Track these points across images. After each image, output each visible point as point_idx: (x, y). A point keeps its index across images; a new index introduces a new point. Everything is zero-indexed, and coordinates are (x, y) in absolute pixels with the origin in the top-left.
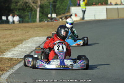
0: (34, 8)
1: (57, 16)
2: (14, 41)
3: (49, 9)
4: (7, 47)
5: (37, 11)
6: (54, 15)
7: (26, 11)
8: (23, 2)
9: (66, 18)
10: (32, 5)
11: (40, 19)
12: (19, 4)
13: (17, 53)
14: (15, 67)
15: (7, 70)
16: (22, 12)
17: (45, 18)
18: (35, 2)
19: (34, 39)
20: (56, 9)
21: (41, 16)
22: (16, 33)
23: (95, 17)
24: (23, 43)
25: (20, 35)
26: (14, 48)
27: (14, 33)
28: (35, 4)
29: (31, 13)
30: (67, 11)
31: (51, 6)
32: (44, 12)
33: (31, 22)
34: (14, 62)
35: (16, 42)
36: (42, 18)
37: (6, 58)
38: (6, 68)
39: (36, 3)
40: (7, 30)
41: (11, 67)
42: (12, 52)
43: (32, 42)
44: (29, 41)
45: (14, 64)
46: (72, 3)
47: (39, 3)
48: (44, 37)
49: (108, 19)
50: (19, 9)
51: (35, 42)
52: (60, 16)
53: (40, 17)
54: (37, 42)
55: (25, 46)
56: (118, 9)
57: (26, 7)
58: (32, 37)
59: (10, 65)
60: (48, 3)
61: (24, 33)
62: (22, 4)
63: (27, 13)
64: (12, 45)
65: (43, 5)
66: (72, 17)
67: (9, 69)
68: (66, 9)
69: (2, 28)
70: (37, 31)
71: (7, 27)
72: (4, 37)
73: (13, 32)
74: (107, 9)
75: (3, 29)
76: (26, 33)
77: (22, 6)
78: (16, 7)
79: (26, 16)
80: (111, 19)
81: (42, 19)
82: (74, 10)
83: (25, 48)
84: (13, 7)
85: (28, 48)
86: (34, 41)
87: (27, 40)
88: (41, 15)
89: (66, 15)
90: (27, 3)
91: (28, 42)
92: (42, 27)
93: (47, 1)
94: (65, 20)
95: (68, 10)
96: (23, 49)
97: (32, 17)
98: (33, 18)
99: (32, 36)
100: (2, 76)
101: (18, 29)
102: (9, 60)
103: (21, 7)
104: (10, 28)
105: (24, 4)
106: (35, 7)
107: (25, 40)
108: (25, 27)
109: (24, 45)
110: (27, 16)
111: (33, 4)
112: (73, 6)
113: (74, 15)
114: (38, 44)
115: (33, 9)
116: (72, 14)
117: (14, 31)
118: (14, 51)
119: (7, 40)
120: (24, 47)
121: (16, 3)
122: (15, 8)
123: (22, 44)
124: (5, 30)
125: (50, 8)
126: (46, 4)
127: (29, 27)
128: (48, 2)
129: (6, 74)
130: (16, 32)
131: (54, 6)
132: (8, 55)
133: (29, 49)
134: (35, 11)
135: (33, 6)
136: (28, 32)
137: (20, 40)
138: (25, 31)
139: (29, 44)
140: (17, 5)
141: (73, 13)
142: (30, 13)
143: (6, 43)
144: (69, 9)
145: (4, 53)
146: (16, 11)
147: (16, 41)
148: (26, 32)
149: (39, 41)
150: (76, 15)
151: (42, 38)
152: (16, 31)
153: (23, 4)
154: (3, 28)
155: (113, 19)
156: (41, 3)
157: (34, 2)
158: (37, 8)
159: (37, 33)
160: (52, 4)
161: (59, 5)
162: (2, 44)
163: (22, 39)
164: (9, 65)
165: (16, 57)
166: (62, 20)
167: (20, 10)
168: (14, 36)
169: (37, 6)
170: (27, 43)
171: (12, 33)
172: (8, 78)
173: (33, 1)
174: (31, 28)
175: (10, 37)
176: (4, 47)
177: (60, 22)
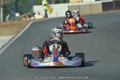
1: (20, 14)
6: (17, 15)
9: (30, 16)
20: (18, 8)
46: (34, 2)
47: (2, 3)
48: (9, 36)
51: (1, 41)
52: (24, 15)
53: (3, 17)
54: (3, 41)
56: (79, 6)
65: (6, 5)
66: (35, 15)
68: (29, 8)
70: (2, 31)
74: (69, 6)
82: (36, 8)
89: (29, 13)
92: (6, 26)
93: (10, 1)
94: (28, 19)
113: (37, 13)
114: (4, 43)
126: (9, 4)
128: (11, 2)
131: (17, 6)
141: (36, 12)
149: (5, 40)
150: (39, 14)
156: (4, 3)
159: (2, 33)
160: (15, 4)
161: (22, 4)
166: (26, 18)
177: (24, 21)
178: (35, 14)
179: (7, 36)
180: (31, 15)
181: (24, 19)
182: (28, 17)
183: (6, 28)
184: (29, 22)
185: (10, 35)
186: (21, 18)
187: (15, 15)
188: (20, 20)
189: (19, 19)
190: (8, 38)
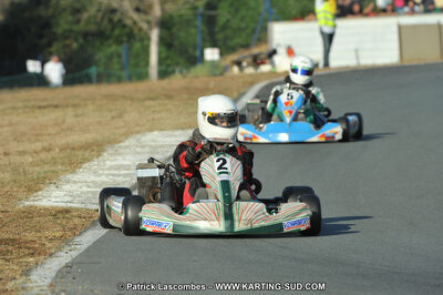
0: (140, 30)
1: (221, 54)
2: (73, 149)
3: (193, 31)
4: (46, 168)
5: (149, 39)
6: (211, 54)
7: (111, 41)
8: (99, 10)
9: (256, 61)
10: (132, 18)
11: (163, 68)
12: (85, 16)
13: (85, 189)
14: (78, 239)
15: (52, 251)
16: (98, 43)
17: (177, 64)
18: (142, 7)
19: (143, 139)
20: (217, 29)
21: (167, 58)
22: (80, 119)
23: (357, 57)
24: (105, 154)
25: (91, 128)
26: (73, 172)
27: (70, 120)
28: (143, 16)
29: (130, 48)
30: (256, 36)
31: (199, 23)
32: (176, 43)
33: (130, 79)
34: (76, 221)
35: (80, 153)
36: (169, 66)
37: (46, 209)
38: (48, 245)
39: (146, 13)
40: (46, 111)
41: (64, 241)
42: (67, 187)
43: (138, 150)
44: (126, 147)
45: (77, 231)
46: (274, 10)
47: (157, 12)
49: (406, 63)
50: (86, 35)
51: (147, 149)
52: (235, 57)
53: (161, 61)
54: (154, 149)
55: (114, 163)
56: (440, 26)
57: (110, 26)
58: (138, 132)
59: (61, 233)
60: (190, 13)
61: (109, 118)
62: (95, 17)
63: (113, 48)
64: (67, 160)
65: (171, 17)
66: (276, 59)
67: (59, 249)
68: (254, 31)
69: (27, 103)
70: (154, 112)
71: (45, 100)
72: (37, 135)
73: (69, 116)
74: (400, 28)
75: (33, 107)
76: (113, 118)
77: (96, 23)
78: (75, 28)
79: (110, 58)
80: (415, 63)
81: (170, 69)
82: (281, 33)
83: (112, 172)
84: (67, 27)
85: (122, 172)
86: (143, 147)
87: (120, 142)
88: (164, 55)
89: (255, 51)
90: (114, 11)
91: (121, 151)
92: (169, 97)
93: (185, 3)
94: (250, 70)
95: (262, 35)
96: (107, 175)
97: (132, 62)
98: (137, 65)
99: (138, 129)
100: (34, 272)
101: (86, 105)
102: (59, 215)
103: (92, 28)
104: (55, 103)
105: (104, 15)
106: (144, 26)
107: (112, 141)
108: (111, 97)
109: (108, 163)
110: (115, 60)
111: (135, 16)
112: (277, 20)
113: (282, 51)
115: (136, 31)
116: (274, 46)
117: (70, 112)
118: (75, 182)
119: (46, 144)
120: (110, 169)
121: (77, 11)
122: (71, 31)
123: (101, 158)
124: (37, 111)
125: (196, 27)
126: (181, 16)
127: (124, 97)
128: (187, 6)
129: (47, 266)
130: (77, 116)
131: (210, 21)
132: (52, 198)
133: (127, 175)
134: (142, 40)
135: (135, 23)
136: (120, 116)
137: (93, 144)
138: (110, 111)
139: (128, 157)
140: (78, 22)
141: (279, 45)
142: (125, 45)
143: (43, 155)
144: (265, 29)
145: (36, 191)
146: (76, 40)
147: (81, 148)
148: (114, 113)
149: (162, 146)
150: (290, 52)
151: (171, 136)
152: (80, 112)
153: (100, 15)
154: (33, 103)
155: (422, 63)
156: (163, 10)
157: (138, 10)
158: (151, 29)
159: (153, 119)
160: (202, 15)
161: (229, 17)
162: (31, 160)
163: (99, 138)
164: (58, 234)
165: (83, 206)
166: (241, 68)
167: (90, 38)
168: (70, 129)
169: (149, 22)
170: (119, 154)
171: (64, 121)
172: (55, 278)
173: (135, 5)
174: (132, 99)
175: (58, 133)
176: (37, 169)
177: (233, 78)
178: (274, 52)
179: (170, 133)
180: (262, 57)
181: (236, 69)
182: (249, 65)
183: (166, 102)
184: (252, 84)
185: (182, 129)
186: (226, 69)
187: (202, 54)
188: (222, 74)
189: (217, 70)
190: (173, 139)
